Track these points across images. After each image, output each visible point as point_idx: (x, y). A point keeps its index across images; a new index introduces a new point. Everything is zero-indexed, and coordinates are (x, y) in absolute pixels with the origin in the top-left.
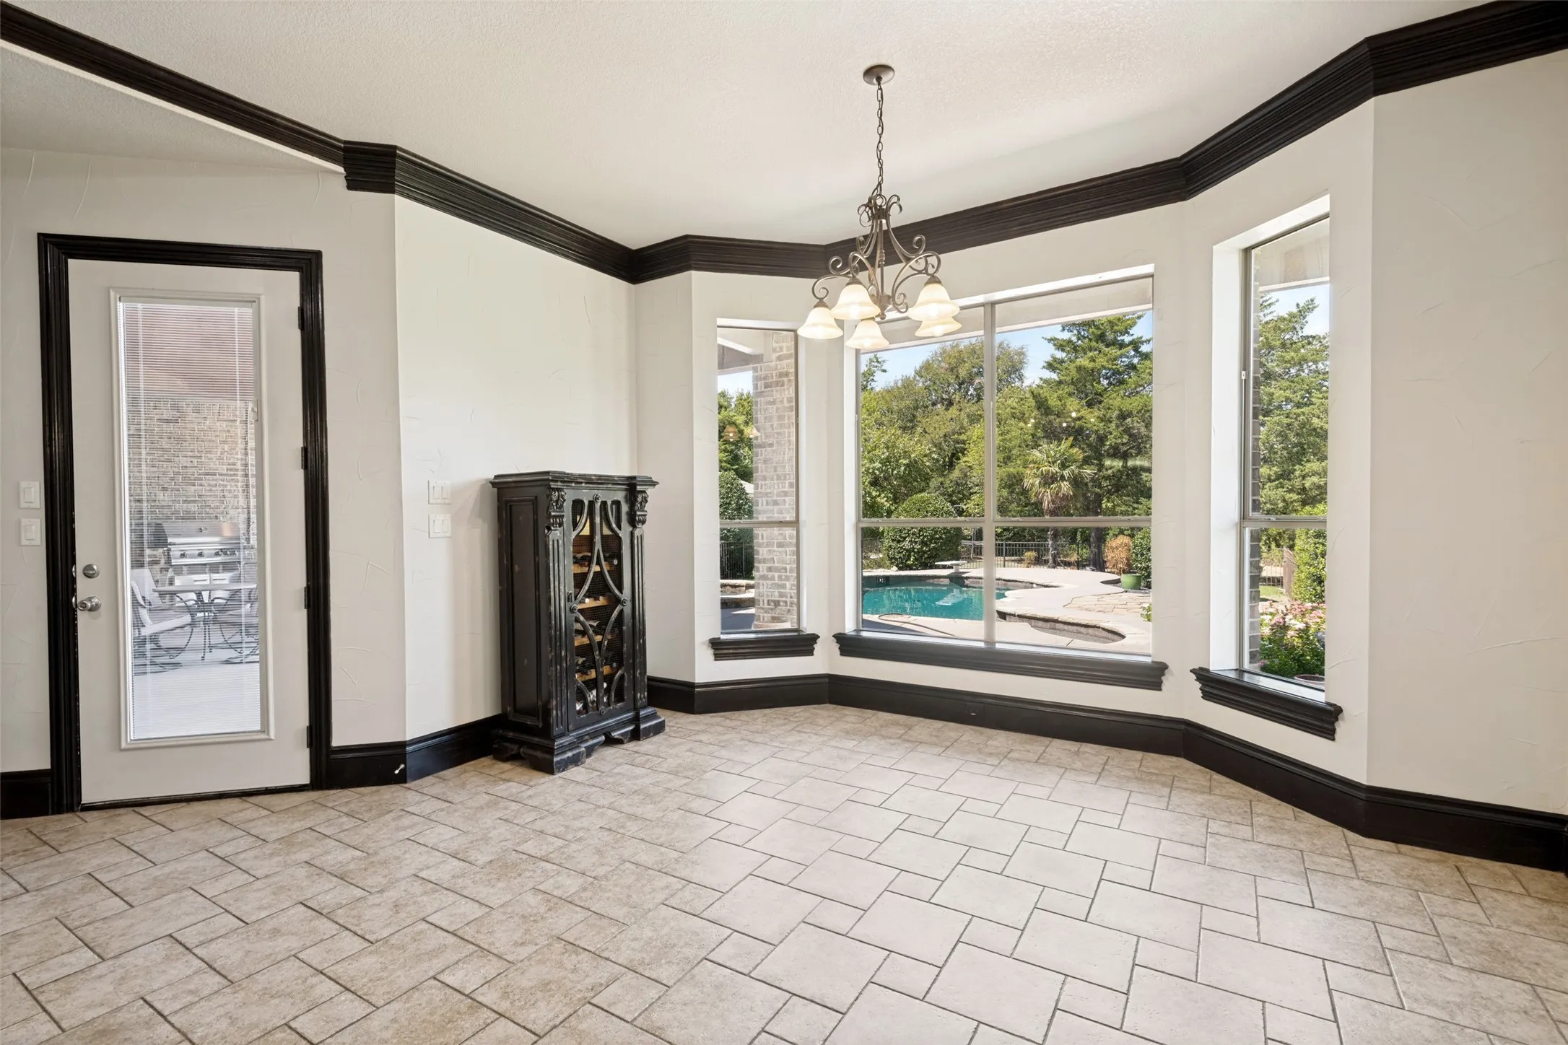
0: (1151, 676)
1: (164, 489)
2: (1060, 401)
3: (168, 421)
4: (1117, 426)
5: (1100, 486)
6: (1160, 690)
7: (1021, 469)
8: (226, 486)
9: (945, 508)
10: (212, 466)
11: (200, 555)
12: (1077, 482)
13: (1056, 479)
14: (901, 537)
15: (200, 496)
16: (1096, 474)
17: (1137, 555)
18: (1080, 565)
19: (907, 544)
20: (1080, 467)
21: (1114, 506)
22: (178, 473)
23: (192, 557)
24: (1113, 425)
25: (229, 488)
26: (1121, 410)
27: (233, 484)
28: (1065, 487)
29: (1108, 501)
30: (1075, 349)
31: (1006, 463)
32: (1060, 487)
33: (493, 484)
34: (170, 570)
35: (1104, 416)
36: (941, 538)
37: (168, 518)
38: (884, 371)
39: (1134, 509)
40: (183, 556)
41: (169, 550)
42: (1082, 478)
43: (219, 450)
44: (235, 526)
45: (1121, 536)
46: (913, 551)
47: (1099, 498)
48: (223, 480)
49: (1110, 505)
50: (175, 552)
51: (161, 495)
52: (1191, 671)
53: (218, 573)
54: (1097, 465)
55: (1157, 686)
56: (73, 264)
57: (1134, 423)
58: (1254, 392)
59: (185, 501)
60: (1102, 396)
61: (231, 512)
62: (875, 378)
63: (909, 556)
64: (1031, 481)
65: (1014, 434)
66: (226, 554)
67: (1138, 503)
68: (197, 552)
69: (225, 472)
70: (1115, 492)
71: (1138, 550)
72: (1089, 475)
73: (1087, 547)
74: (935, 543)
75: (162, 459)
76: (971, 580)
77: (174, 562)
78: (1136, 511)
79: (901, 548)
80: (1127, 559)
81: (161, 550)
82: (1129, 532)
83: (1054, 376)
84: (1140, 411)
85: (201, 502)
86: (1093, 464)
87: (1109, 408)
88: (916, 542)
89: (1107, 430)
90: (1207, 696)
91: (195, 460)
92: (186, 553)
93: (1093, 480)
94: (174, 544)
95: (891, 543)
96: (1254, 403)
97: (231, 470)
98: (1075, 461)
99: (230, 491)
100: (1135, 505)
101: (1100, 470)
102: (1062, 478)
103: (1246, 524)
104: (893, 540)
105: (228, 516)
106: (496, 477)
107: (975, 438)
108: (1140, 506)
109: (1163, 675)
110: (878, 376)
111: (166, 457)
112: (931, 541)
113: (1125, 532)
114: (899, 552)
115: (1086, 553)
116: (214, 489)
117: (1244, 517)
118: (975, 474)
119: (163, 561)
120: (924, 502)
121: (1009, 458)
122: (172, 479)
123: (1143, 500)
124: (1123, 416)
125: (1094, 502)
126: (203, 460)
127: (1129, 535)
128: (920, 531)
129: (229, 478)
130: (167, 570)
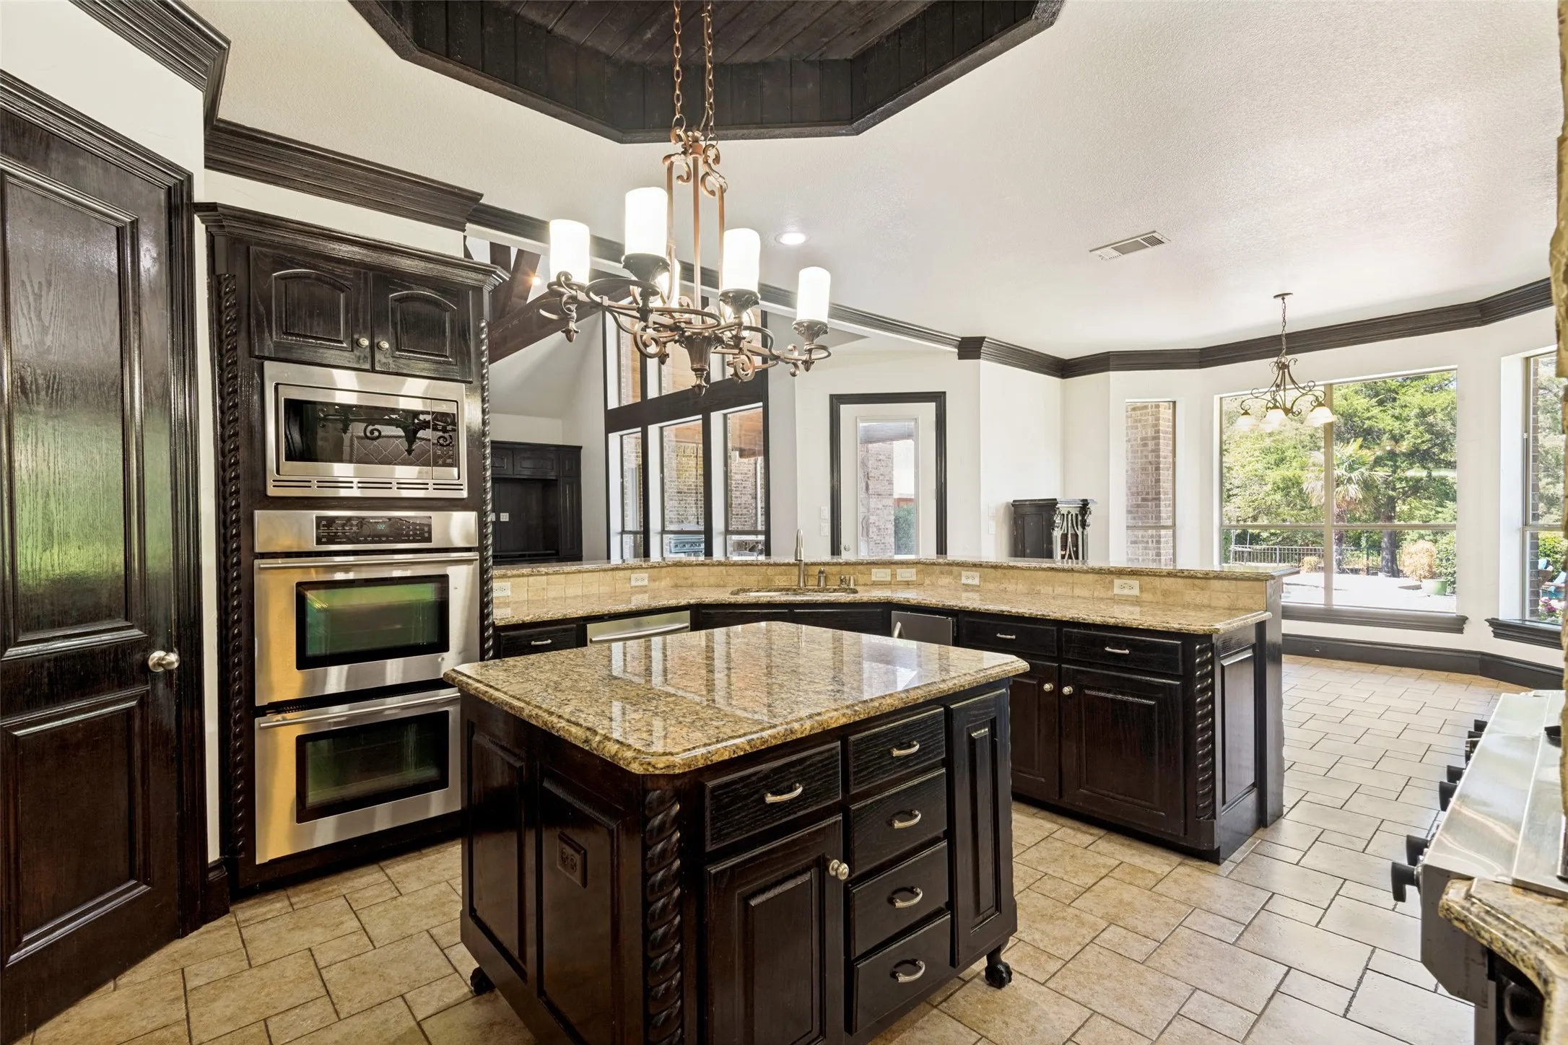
0: (1457, 625)
2: (1346, 400)
4: (1417, 425)
5: (1394, 489)
6: (1462, 633)
7: (1298, 472)
12: (1367, 485)
16: (1389, 476)
17: (1441, 560)
18: (1371, 571)
20: (1371, 469)
21: (1411, 509)
24: (1411, 425)
26: (1421, 408)
28: (1354, 491)
29: (1404, 504)
31: (1278, 466)
32: (1347, 490)
33: (1013, 505)
35: (1400, 414)
39: (1438, 512)
42: (1375, 481)
45: (1421, 541)
47: (1392, 502)
49: (1406, 508)
52: (1487, 620)
54: (1391, 466)
55: (1460, 631)
56: (842, 407)
57: (1438, 419)
58: (1533, 446)
60: (1397, 394)
64: (1312, 485)
65: (1286, 434)
67: (1442, 506)
70: (1412, 494)
71: (1443, 555)
72: (1382, 477)
73: (1375, 553)
78: (1440, 515)
80: (1430, 566)
82: (1431, 537)
84: (1446, 408)
86: (1386, 465)
87: (1406, 406)
89: (1404, 429)
90: (1496, 635)
93: (1386, 482)
96: (1533, 452)
98: (1364, 464)
100: (1439, 509)
101: (1394, 472)
102: (1350, 480)
103: (1527, 528)
106: (1014, 501)
107: (1237, 438)
108: (1444, 510)
109: (1464, 623)
113: (1427, 538)
115: (1376, 560)
117: (1525, 524)
118: (1235, 475)
121: (1282, 460)
123: (1448, 503)
124: (1423, 414)
125: (1386, 505)
127: (1431, 540)
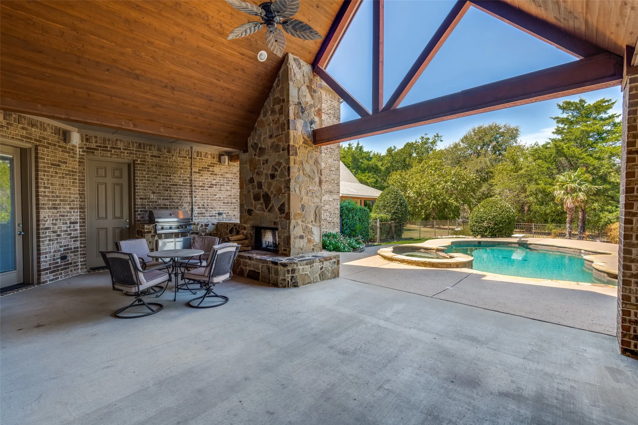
1: (154, 193)
3: (155, 156)
8: (182, 191)
9: (507, 206)
10: (176, 181)
11: (171, 228)
13: (576, 190)
14: (482, 221)
15: (170, 196)
19: (485, 224)
22: (160, 184)
23: (167, 229)
25: (183, 192)
27: (185, 190)
28: (582, 195)
30: (572, 123)
34: (156, 236)
36: (505, 221)
37: (155, 208)
38: (441, 141)
40: (162, 228)
41: (156, 225)
43: (179, 172)
44: (185, 212)
46: (489, 228)
48: (180, 188)
50: (159, 227)
51: (152, 196)
53: (179, 238)
59: (163, 199)
61: (184, 205)
62: (437, 144)
63: (486, 231)
64: (558, 192)
66: (182, 227)
68: (169, 227)
69: (182, 184)
74: (502, 224)
75: (153, 176)
76: (533, 245)
77: (158, 232)
79: (481, 226)
81: (152, 226)
83: (559, 137)
85: (170, 199)
88: (491, 223)
91: (168, 178)
92: (164, 227)
94: (158, 222)
95: (475, 223)
97: (184, 183)
98: (587, 181)
99: (184, 194)
102: (580, 190)
104: (476, 222)
105: (183, 207)
110: (439, 143)
111: (154, 176)
112: (500, 224)
114: (480, 228)
116: (176, 193)
119: (153, 231)
120: (494, 202)
122: (157, 187)
126: (172, 177)
128: (493, 218)
129: (183, 187)
130: (154, 236)
